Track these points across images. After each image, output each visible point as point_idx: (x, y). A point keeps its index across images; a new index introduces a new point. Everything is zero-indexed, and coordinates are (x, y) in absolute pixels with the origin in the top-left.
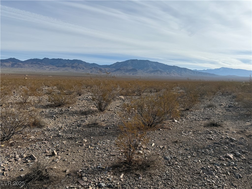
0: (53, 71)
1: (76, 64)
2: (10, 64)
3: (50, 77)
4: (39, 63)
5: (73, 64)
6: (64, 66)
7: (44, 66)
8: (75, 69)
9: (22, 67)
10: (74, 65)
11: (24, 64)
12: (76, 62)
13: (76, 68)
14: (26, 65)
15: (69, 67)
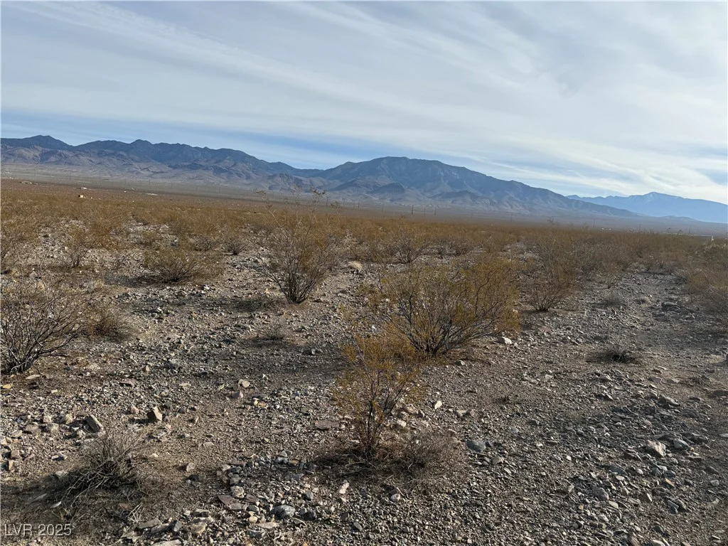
0: (160, 181)
1: (227, 163)
2: (37, 154)
3: (153, 196)
4: (121, 153)
5: (220, 161)
6: (194, 166)
7: (135, 165)
8: (225, 177)
9: (70, 164)
10: (221, 165)
11: (76, 155)
12: (228, 158)
13: (226, 174)
14: (84, 159)
15: (207, 169)
